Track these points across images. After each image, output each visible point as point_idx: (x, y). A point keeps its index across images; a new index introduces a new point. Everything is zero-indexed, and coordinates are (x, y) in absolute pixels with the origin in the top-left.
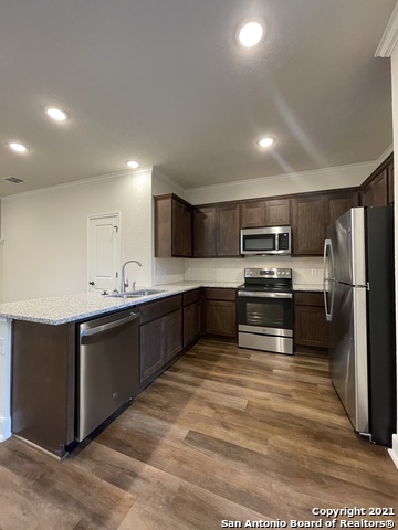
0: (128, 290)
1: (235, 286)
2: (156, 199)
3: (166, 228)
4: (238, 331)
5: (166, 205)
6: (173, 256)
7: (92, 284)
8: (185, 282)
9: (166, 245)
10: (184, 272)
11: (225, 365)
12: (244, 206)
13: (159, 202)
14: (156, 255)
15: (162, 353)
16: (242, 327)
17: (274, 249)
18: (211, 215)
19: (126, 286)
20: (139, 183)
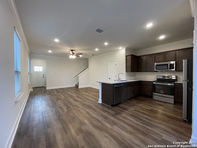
0: (120, 80)
1: (152, 81)
2: (126, 56)
3: (130, 64)
4: (152, 95)
5: (129, 58)
6: (131, 72)
7: (110, 78)
8: (135, 79)
9: (130, 69)
10: (135, 76)
11: (147, 102)
12: (156, 55)
13: (127, 57)
14: (126, 71)
15: (128, 95)
16: (154, 93)
17: (168, 69)
18: (144, 58)
19: (119, 79)
20: (122, 52)
